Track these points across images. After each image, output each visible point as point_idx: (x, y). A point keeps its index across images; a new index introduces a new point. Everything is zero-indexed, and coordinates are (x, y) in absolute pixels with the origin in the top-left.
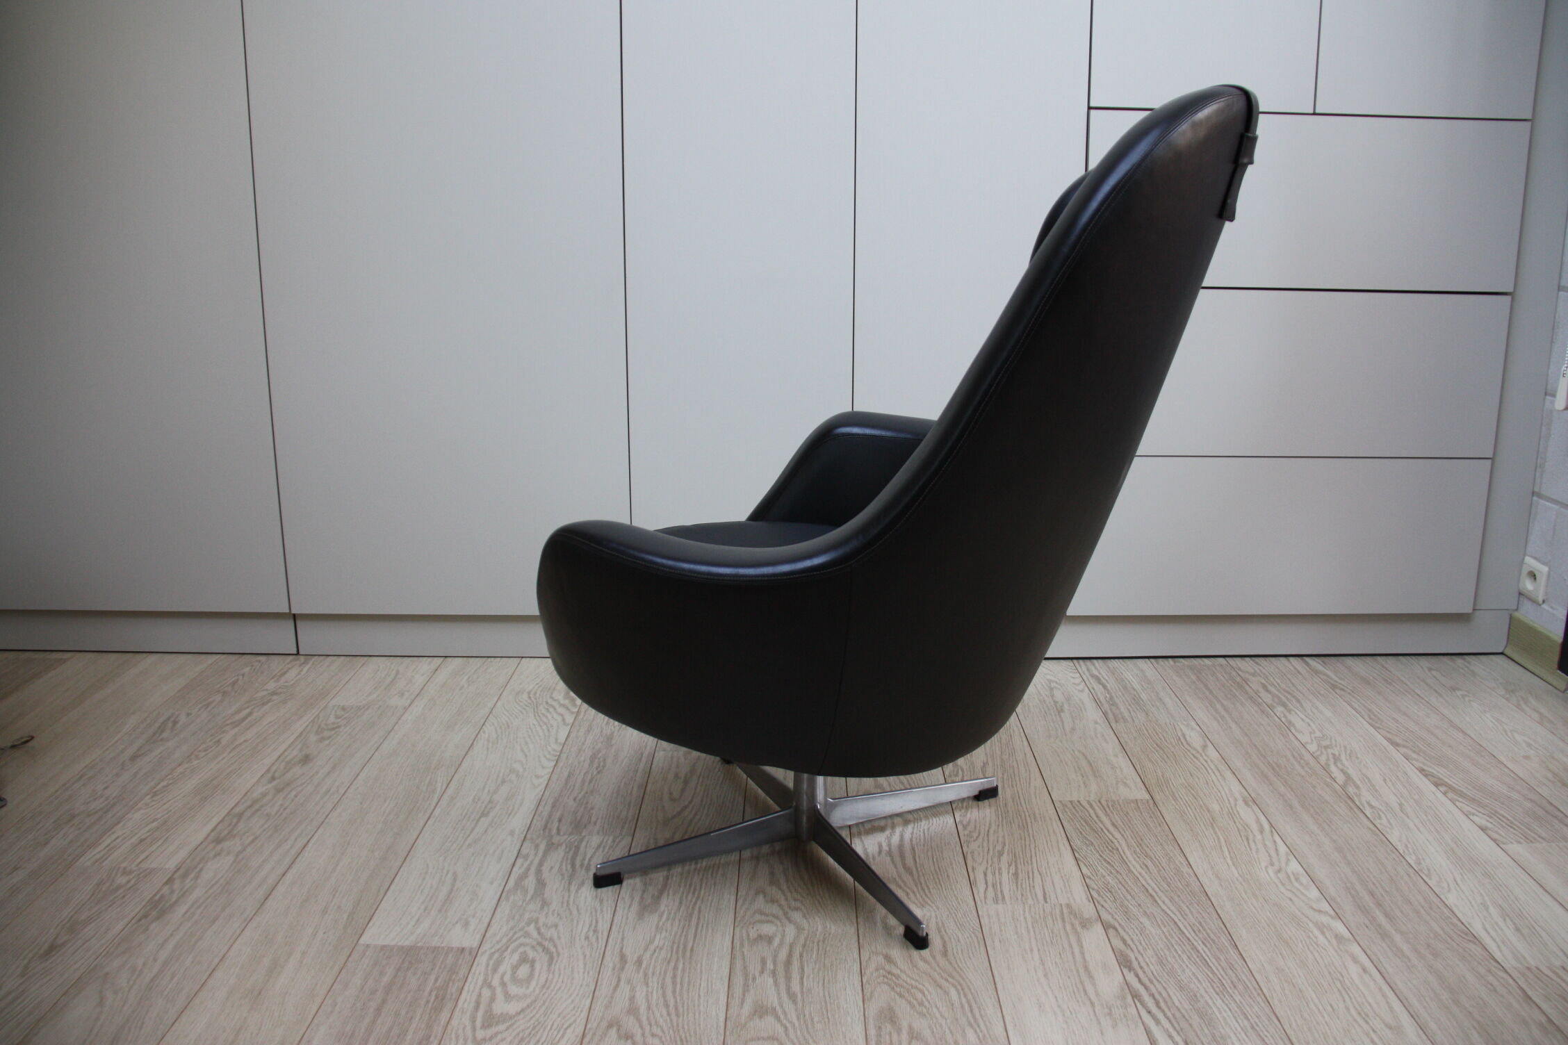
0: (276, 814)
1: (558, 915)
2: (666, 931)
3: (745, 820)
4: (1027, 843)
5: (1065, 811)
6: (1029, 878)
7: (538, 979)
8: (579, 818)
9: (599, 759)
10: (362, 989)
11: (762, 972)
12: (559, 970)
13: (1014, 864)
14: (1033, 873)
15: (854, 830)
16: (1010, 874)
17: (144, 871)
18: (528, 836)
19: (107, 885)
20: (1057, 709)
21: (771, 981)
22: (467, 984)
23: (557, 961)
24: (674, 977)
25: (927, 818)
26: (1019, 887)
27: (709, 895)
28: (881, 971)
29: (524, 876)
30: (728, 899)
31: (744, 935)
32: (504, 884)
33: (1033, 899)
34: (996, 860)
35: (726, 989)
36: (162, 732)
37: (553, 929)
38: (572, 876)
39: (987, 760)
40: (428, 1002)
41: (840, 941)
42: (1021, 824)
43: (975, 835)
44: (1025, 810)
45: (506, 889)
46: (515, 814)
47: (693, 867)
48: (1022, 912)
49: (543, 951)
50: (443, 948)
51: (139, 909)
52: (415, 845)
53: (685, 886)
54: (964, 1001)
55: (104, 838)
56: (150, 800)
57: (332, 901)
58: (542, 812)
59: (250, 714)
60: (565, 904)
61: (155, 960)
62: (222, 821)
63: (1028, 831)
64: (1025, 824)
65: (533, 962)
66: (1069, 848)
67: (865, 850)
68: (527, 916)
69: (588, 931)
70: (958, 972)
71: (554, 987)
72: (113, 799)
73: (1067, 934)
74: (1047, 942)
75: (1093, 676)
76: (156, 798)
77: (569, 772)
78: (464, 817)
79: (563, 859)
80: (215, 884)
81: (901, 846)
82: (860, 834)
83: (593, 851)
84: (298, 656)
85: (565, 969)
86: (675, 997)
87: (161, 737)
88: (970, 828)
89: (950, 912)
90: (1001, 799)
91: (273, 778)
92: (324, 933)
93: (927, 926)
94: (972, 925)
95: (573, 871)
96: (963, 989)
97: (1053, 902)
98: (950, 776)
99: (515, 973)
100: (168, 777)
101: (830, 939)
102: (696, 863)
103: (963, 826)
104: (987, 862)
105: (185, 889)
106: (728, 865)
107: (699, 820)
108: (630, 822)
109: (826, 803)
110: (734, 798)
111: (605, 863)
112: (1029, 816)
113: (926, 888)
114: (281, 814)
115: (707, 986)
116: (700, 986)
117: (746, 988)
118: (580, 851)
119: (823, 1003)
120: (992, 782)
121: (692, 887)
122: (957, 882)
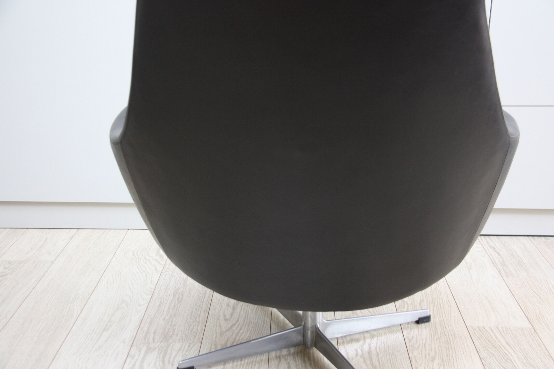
3: (271, 333)
4: (451, 352)
5: (475, 333)
8: (167, 331)
9: (179, 294)
13: (442, 366)
15: (340, 341)
18: (134, 343)
25: (385, 334)
39: (423, 298)
42: (446, 340)
43: (417, 346)
44: (449, 331)
46: (126, 329)
47: (239, 363)
52: (60, 350)
58: (143, 328)
63: (451, 345)
64: (449, 341)
66: (478, 357)
67: (347, 354)
75: (490, 246)
77: (160, 302)
78: (93, 331)
79: (157, 357)
81: (370, 352)
82: (343, 343)
83: (176, 352)
88: (414, 341)
90: (433, 324)
95: (163, 366)
98: (399, 308)
102: (241, 360)
103: (409, 340)
104: (425, 364)
106: (261, 362)
107: (243, 333)
108: (199, 333)
109: (323, 324)
110: (264, 320)
111: (185, 360)
112: (451, 335)
118: (168, 352)
120: (427, 312)
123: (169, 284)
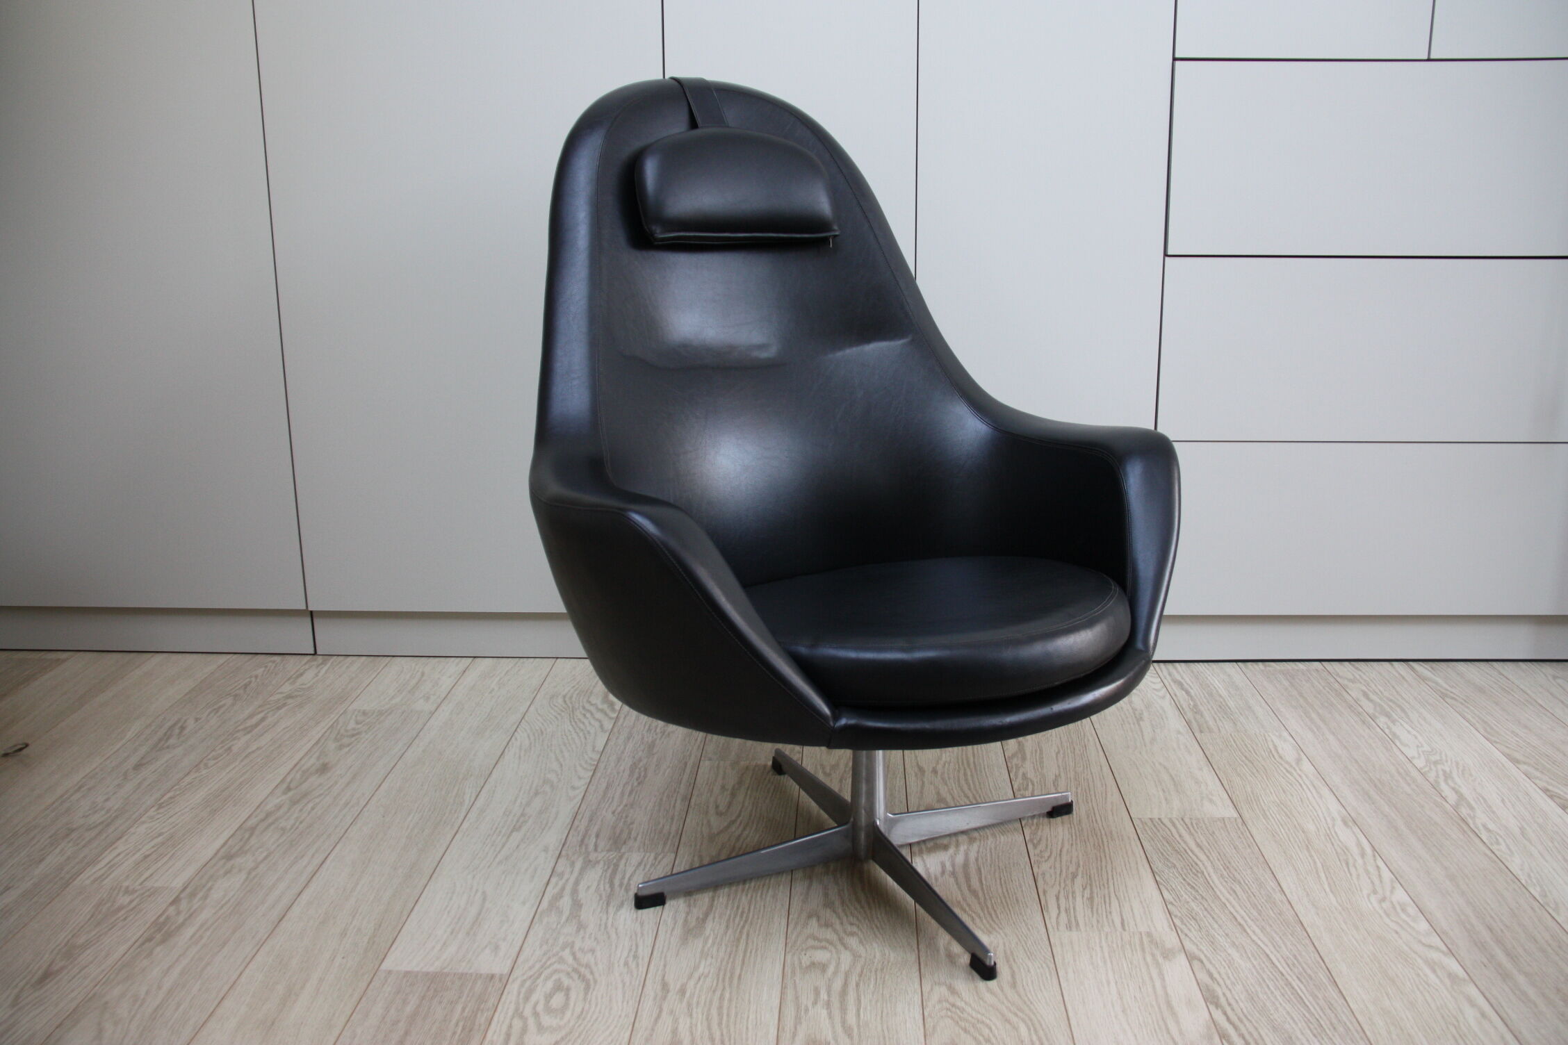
0: (291, 829)
1: (596, 939)
2: (712, 957)
3: (797, 837)
4: (1104, 863)
5: (1145, 830)
6: (1105, 902)
7: (573, 1010)
8: (618, 832)
9: (640, 769)
10: (384, 1019)
11: (815, 1003)
12: (597, 998)
13: (1088, 888)
14: (1110, 897)
15: (915, 849)
16: (1085, 898)
17: (149, 890)
18: (563, 853)
19: (107, 905)
20: (1136, 717)
21: (824, 1012)
22: (497, 1014)
23: (594, 989)
24: (720, 1007)
25: (994, 836)
26: (1095, 912)
27: (758, 918)
28: (944, 1004)
29: (558, 896)
30: (779, 923)
31: (796, 963)
32: (538, 903)
33: (1109, 925)
34: (1069, 882)
35: (776, 1021)
36: (168, 739)
38: (610, 897)
39: (1060, 772)
40: (454, 1033)
41: (900, 969)
42: (1096, 844)
43: (1046, 855)
44: (1101, 828)
45: (539, 910)
46: (550, 828)
47: (741, 887)
48: (1097, 941)
49: (579, 978)
50: (471, 975)
51: (141, 932)
52: (441, 862)
53: (733, 907)
54: (1035, 1038)
55: (107, 852)
56: (155, 813)
57: (351, 923)
58: (578, 827)
59: (263, 719)
60: (603, 926)
61: (159, 988)
62: (233, 835)
63: (1105, 852)
64: (1101, 845)
65: (568, 989)
66: (1150, 870)
67: (927, 870)
68: (561, 940)
69: (628, 957)
70: (1028, 1006)
71: (591, 1017)
72: (115, 811)
73: (1147, 964)
74: (1125, 973)
75: (1175, 681)
76: (161, 811)
77: (608, 783)
78: (495, 831)
79: (601, 877)
80: (226, 904)
81: (966, 865)
82: (921, 852)
83: (634, 868)
84: (316, 656)
85: (602, 998)
86: (721, 1029)
87: (167, 744)
88: (1042, 847)
89: (1019, 940)
90: (1075, 816)
91: (289, 789)
92: (343, 957)
93: (995, 954)
94: (1043, 953)
95: (612, 890)
96: (1033, 1024)
97: (1132, 930)
98: (1019, 790)
99: (549, 1002)
100: (175, 788)
101: (889, 967)
102: (744, 885)
103: (1034, 845)
104: (1060, 885)
105: (192, 911)
106: (779, 887)
107: (747, 835)
108: (673, 837)
109: (886, 819)
110: (785, 813)
111: (647, 882)
112: (1106, 834)
113: (993, 913)
114: (297, 828)
115: (756, 1018)
116: (748, 1017)
117: (798, 1020)
118: (620, 869)
119: (881, 1039)
120: (1066, 797)
121: (740, 911)
122: (1027, 906)
123: (623, 752)
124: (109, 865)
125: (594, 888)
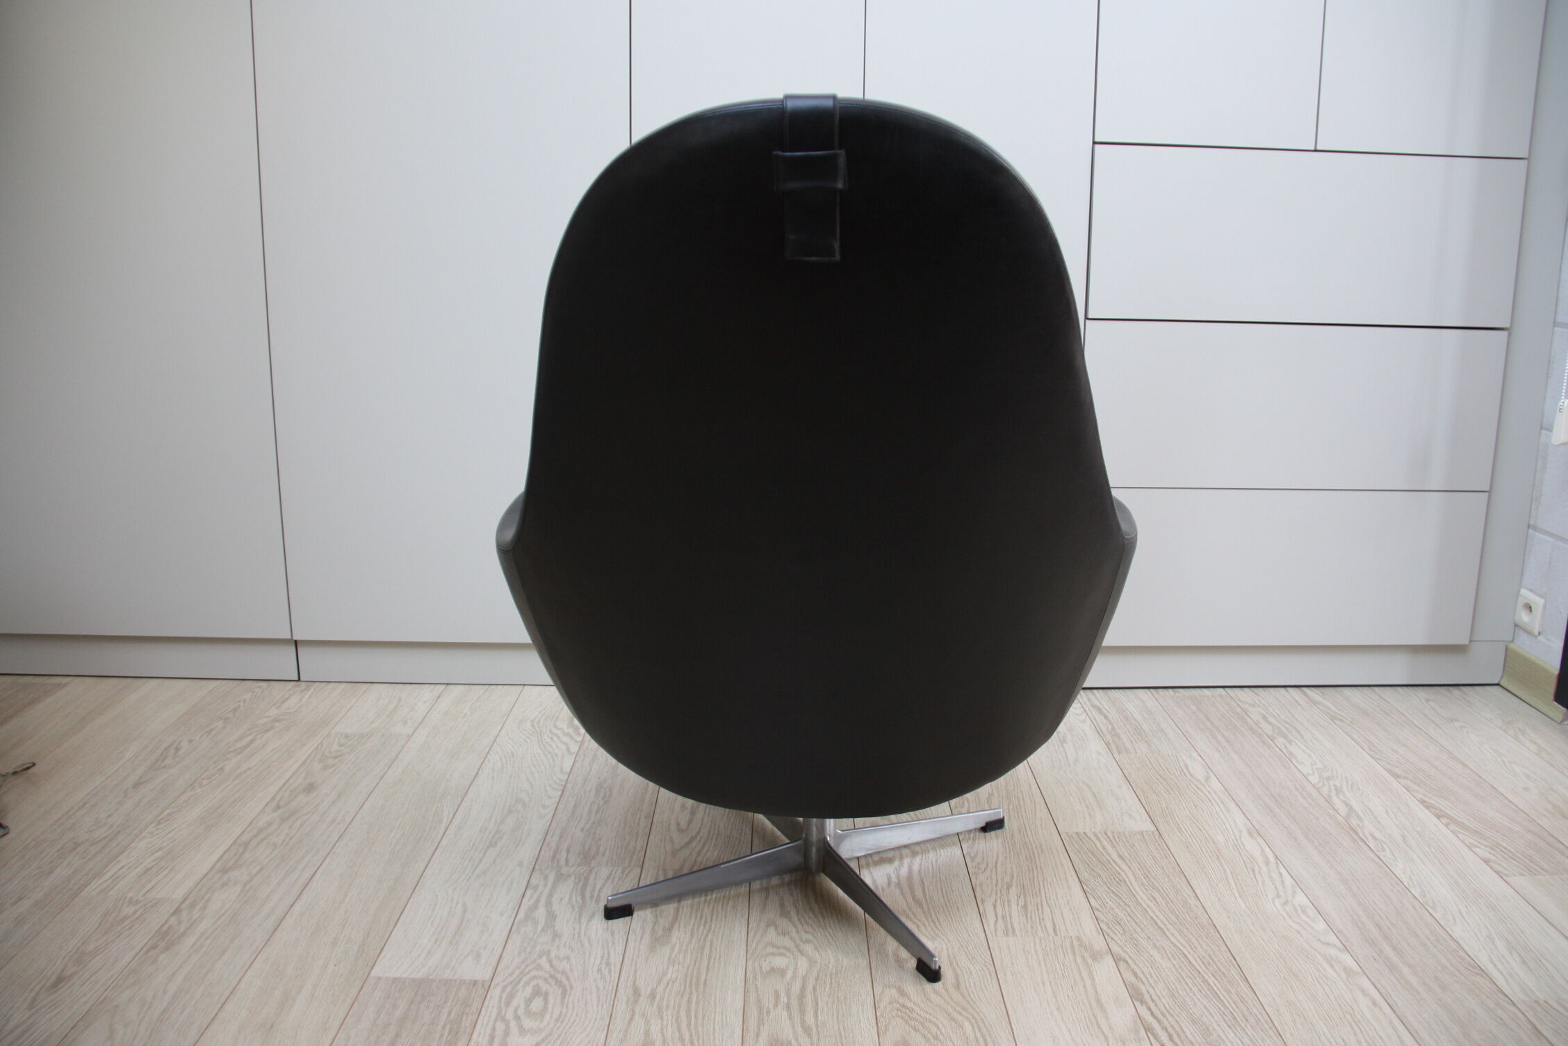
0: (281, 845)
1: (570, 947)
2: (679, 964)
3: (753, 852)
4: (1035, 873)
5: (1072, 843)
6: (1038, 910)
7: (552, 1013)
8: (587, 848)
9: (605, 789)
10: (375, 1021)
11: (776, 1006)
12: (573, 1003)
13: (1022, 897)
14: (1042, 905)
15: (863, 862)
16: (1019, 907)
17: (152, 901)
18: (537, 867)
19: (114, 915)
20: (1060, 740)
21: (785, 1014)
22: (481, 1017)
23: (570, 994)
24: (688, 1010)
25: (934, 849)
26: (1029, 919)
27: (720, 928)
28: (895, 1004)
29: (534, 907)
30: (739, 931)
31: (757, 968)
32: (514, 915)
33: (1042, 930)
34: (1004, 892)
35: (741, 1023)
36: (163, 760)
37: (565, 962)
38: (582, 908)
39: (992, 790)
40: (442, 1035)
41: (853, 974)
42: (1028, 856)
43: (983, 866)
44: (1032, 842)
45: (516, 921)
46: (523, 844)
47: (703, 898)
48: (1032, 945)
49: (556, 984)
50: (455, 981)
51: (146, 941)
52: (424, 875)
53: (696, 918)
54: (978, 1034)
55: (110, 867)
56: (155, 829)
57: (341, 933)
58: (549, 843)
59: (252, 741)
60: (576, 938)
61: (165, 992)
62: (228, 850)
63: (1035, 862)
64: (1032, 857)
65: (546, 997)
66: (1077, 880)
67: (874, 881)
68: (538, 948)
69: (601, 963)
70: (971, 1005)
71: (569, 1021)
72: (118, 827)
73: (1078, 965)
74: (1058, 974)
75: (1094, 706)
76: (161, 826)
77: (576, 802)
78: (472, 847)
79: (573, 890)
80: (224, 914)
81: (910, 877)
82: (868, 865)
83: (603, 881)
84: (298, 683)
85: (578, 1002)
86: (690, 1030)
87: (164, 764)
88: (978, 860)
89: (961, 945)
90: (1008, 831)
91: (278, 807)
92: (335, 965)
93: (939, 960)
94: (984, 958)
95: (583, 902)
96: (976, 1023)
97: (1062, 933)
98: (956, 807)
99: (529, 1006)
100: (173, 805)
101: (843, 972)
102: (706, 895)
103: (971, 857)
104: (996, 894)
105: (194, 918)
106: (738, 897)
107: (708, 851)
108: (639, 852)
109: (837, 837)
110: (742, 830)
111: (615, 895)
112: (1037, 849)
113: (936, 921)
114: (288, 843)
115: (722, 1019)
116: (715, 1019)
117: (761, 1022)
118: (590, 882)
119: (838, 1037)
120: (999, 813)
121: (704, 920)
122: (967, 914)
123: (589, 774)
124: (113, 878)
125: (566, 899)
